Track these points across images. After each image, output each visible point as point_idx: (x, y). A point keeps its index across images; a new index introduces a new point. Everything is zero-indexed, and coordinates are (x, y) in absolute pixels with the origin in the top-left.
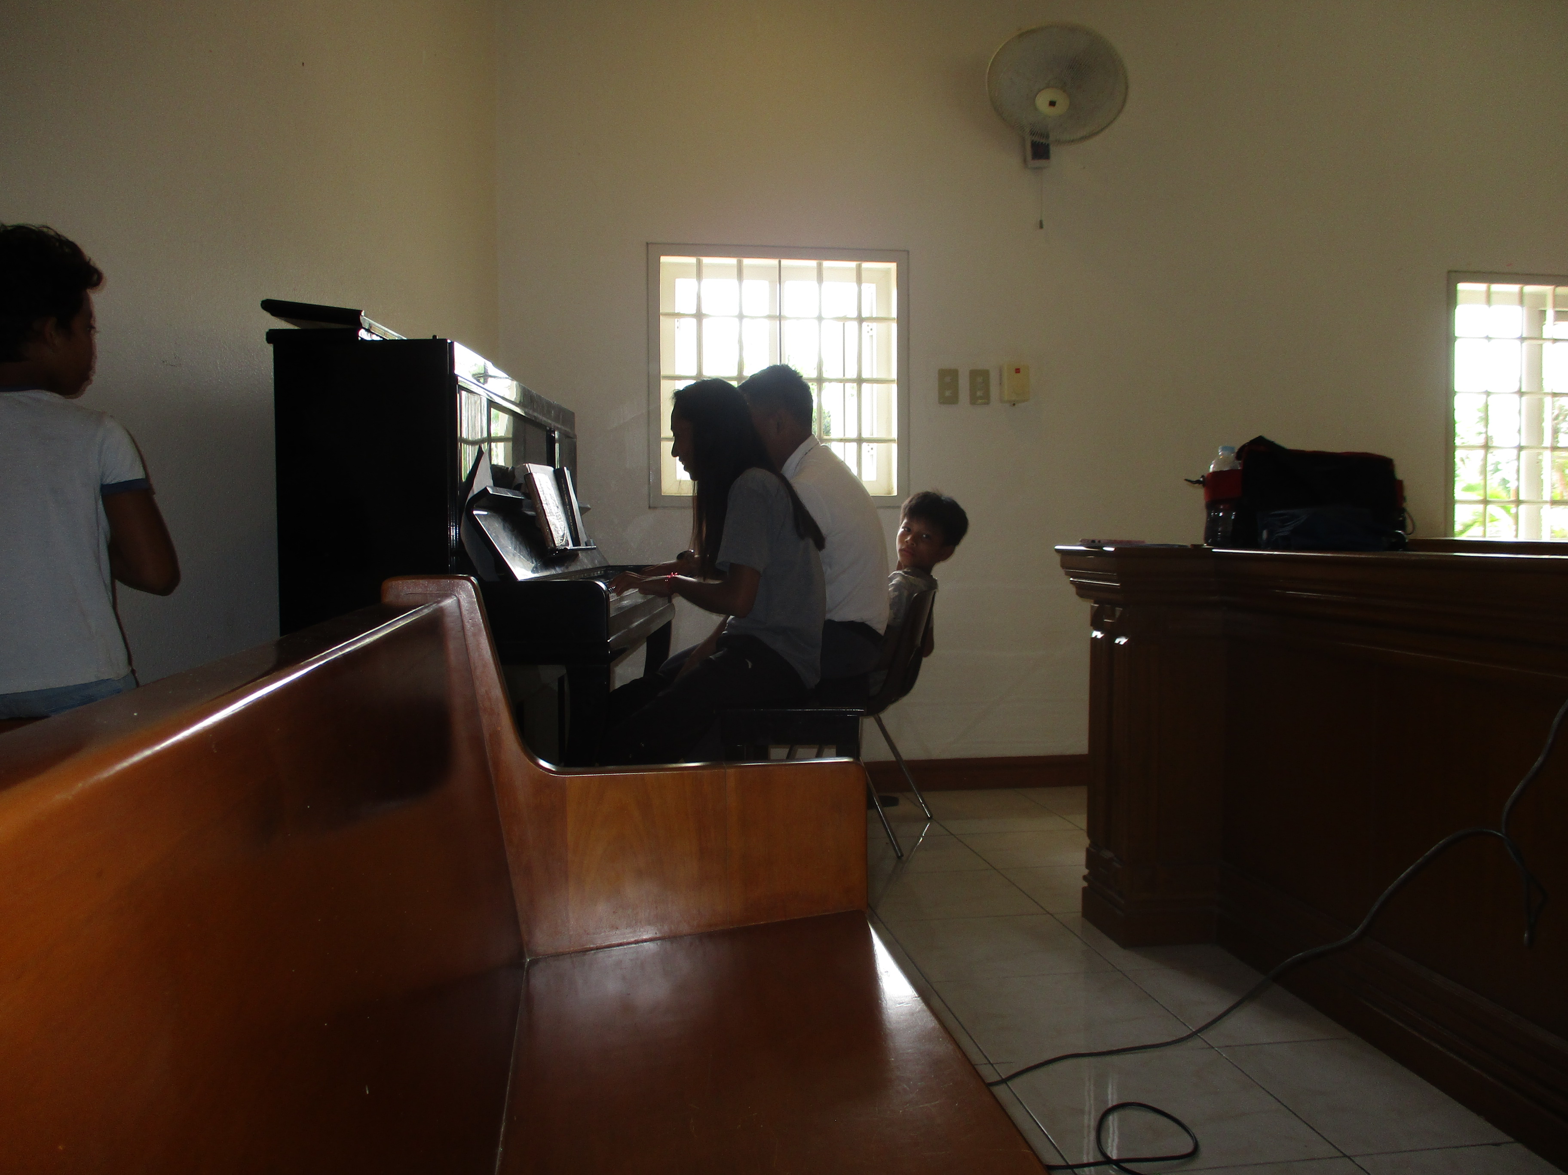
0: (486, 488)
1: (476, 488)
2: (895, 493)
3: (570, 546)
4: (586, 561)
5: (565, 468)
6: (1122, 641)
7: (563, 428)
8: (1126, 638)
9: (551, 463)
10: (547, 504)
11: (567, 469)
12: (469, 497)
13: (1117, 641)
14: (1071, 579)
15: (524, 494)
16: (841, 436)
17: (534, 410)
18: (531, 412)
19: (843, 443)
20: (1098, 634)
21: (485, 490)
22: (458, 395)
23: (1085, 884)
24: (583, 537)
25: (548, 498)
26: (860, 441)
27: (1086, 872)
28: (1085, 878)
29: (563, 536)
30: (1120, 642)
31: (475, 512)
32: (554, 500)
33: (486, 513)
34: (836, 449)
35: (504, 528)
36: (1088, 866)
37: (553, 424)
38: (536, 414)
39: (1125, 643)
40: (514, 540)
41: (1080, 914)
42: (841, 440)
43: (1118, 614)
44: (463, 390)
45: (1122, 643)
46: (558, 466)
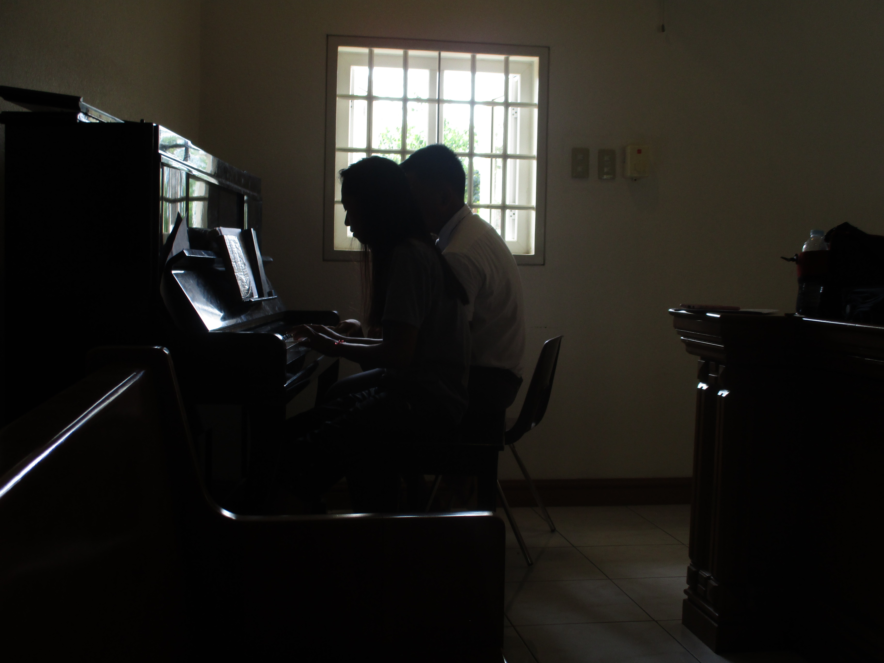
0: (183, 251)
1: (175, 251)
2: (533, 253)
3: (256, 297)
4: (268, 308)
5: (252, 229)
6: (724, 393)
7: (251, 193)
8: (728, 392)
9: (239, 224)
10: (235, 262)
11: (254, 230)
12: (168, 259)
13: (720, 393)
14: (682, 338)
15: (216, 254)
16: (488, 203)
17: (227, 179)
18: (224, 181)
19: (489, 210)
20: (703, 386)
21: (182, 252)
22: (161, 170)
23: (686, 597)
24: (266, 288)
25: (237, 256)
26: (503, 207)
27: (687, 586)
28: (685, 591)
29: (248, 290)
30: (722, 394)
31: (173, 272)
32: (242, 259)
33: (183, 272)
34: (483, 214)
35: (198, 284)
36: (688, 583)
37: (242, 190)
38: (228, 183)
39: (727, 395)
40: (206, 294)
41: (680, 622)
42: (487, 207)
43: (721, 371)
44: (165, 166)
45: (724, 396)
46: (246, 227)
